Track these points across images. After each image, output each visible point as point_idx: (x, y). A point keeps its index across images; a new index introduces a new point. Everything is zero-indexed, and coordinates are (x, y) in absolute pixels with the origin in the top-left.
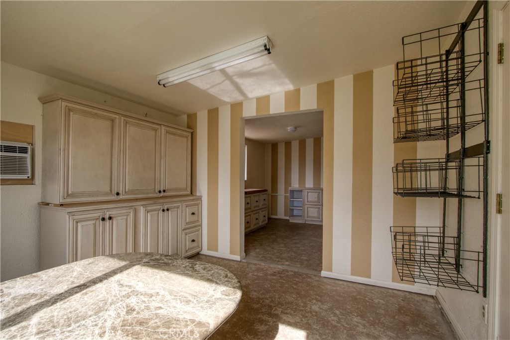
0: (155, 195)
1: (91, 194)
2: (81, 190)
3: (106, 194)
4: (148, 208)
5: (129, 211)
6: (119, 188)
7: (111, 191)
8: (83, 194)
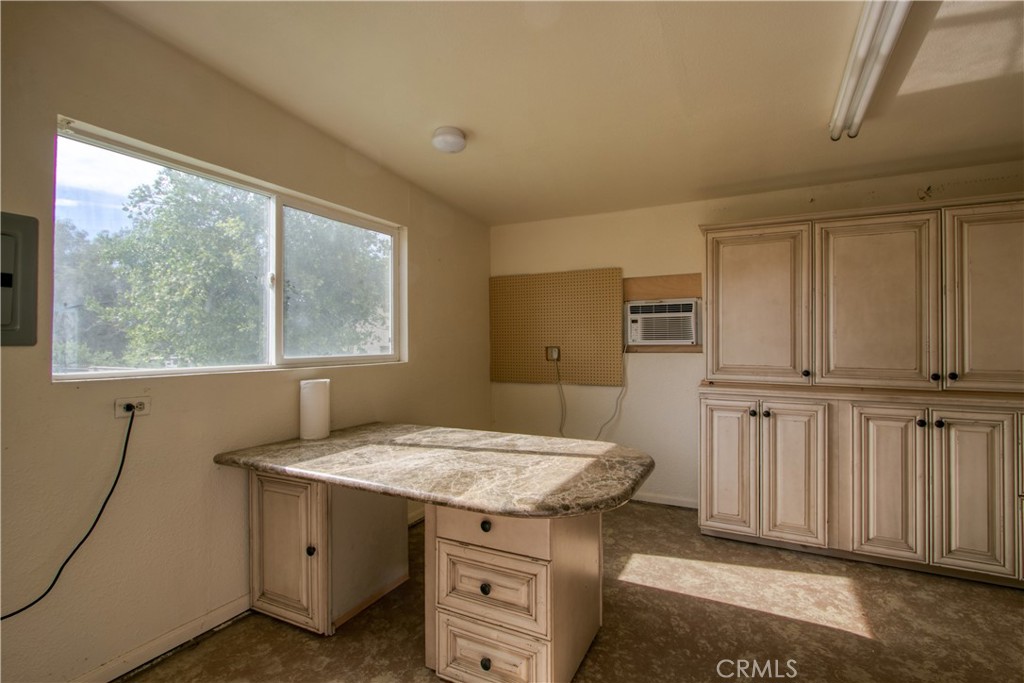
0: (922, 385)
1: (754, 371)
2: (738, 362)
3: (783, 372)
4: (870, 411)
5: (815, 408)
6: (814, 362)
7: (795, 367)
8: (741, 369)
